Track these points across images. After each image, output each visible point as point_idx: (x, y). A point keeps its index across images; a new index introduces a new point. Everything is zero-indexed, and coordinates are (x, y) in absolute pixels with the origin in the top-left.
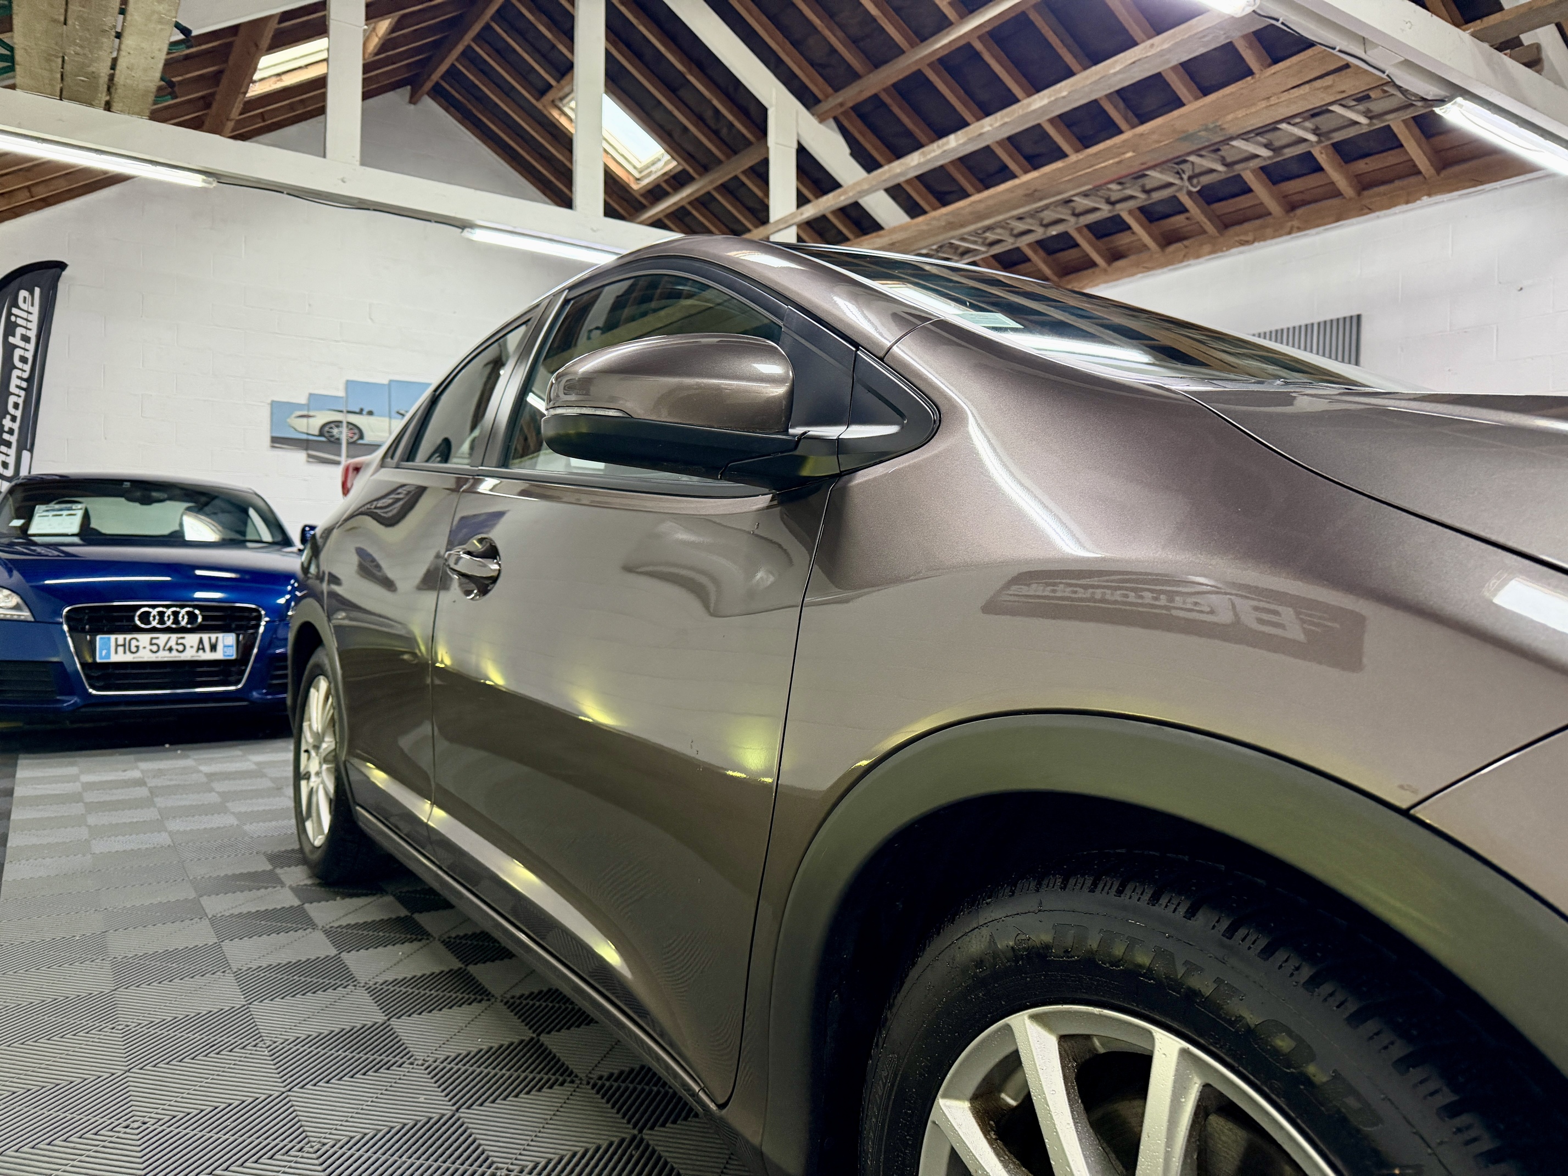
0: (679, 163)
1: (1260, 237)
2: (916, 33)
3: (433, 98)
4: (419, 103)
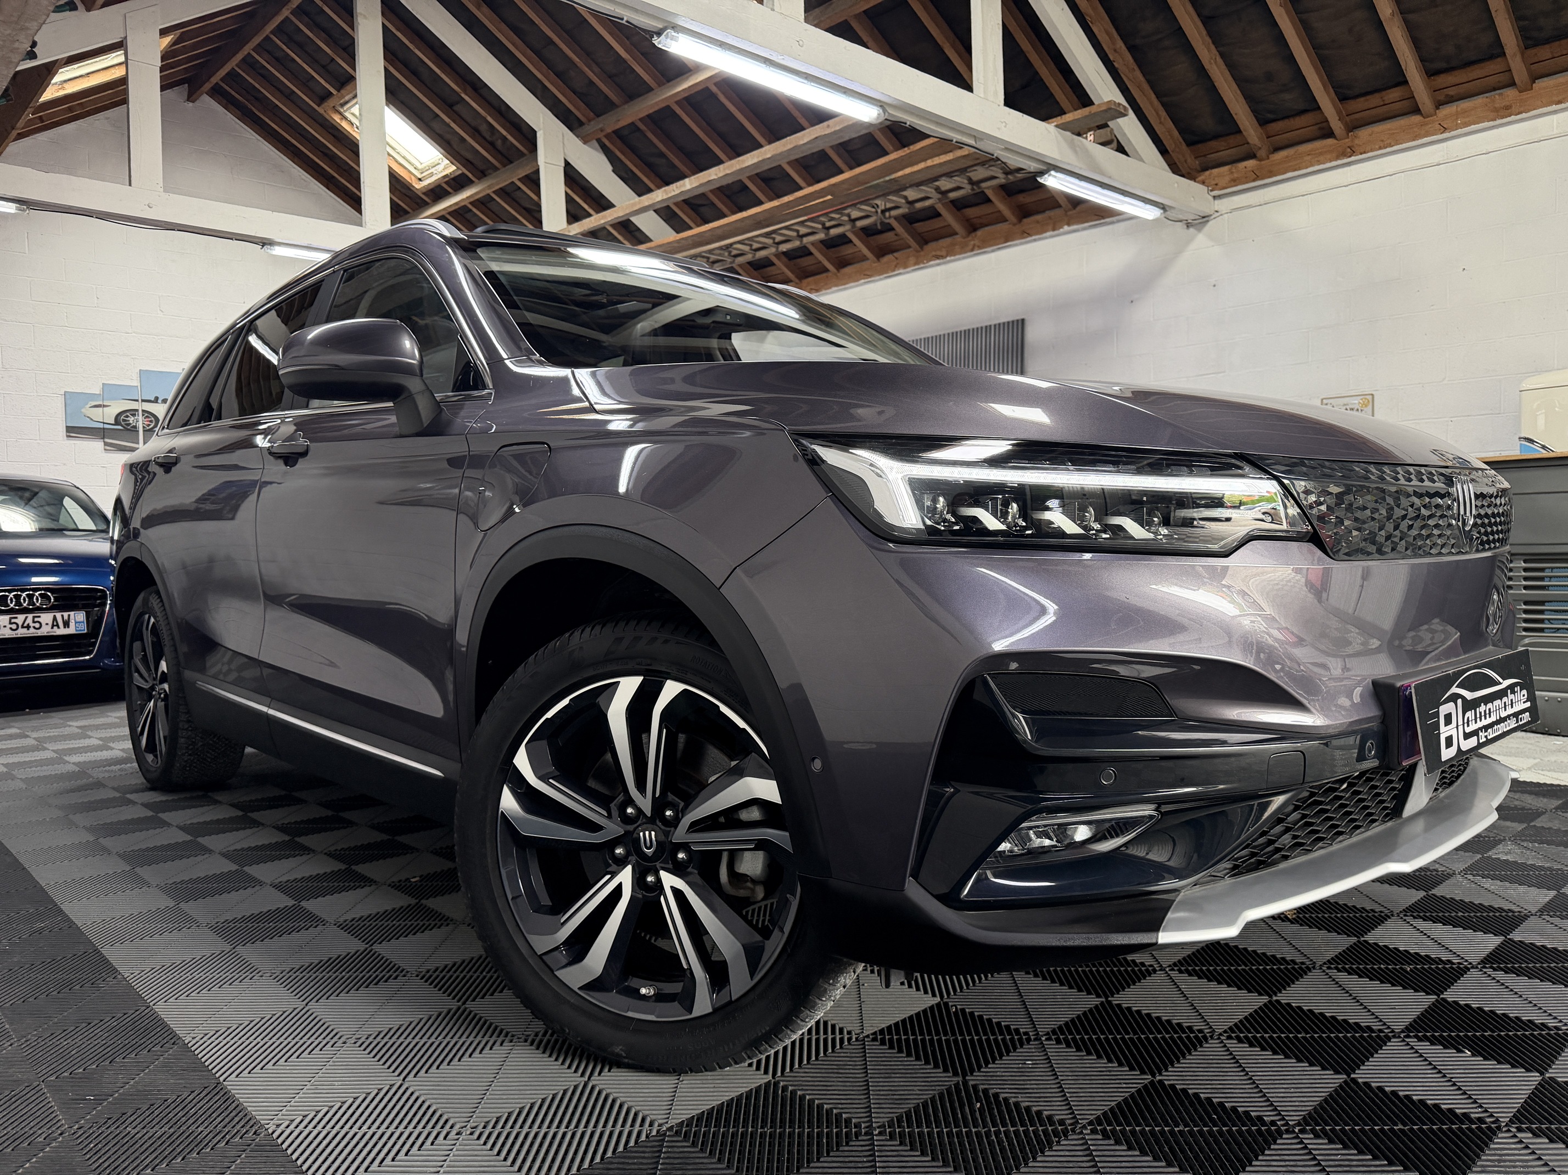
0: (458, 168)
1: (951, 253)
3: (212, 97)
4: (198, 101)
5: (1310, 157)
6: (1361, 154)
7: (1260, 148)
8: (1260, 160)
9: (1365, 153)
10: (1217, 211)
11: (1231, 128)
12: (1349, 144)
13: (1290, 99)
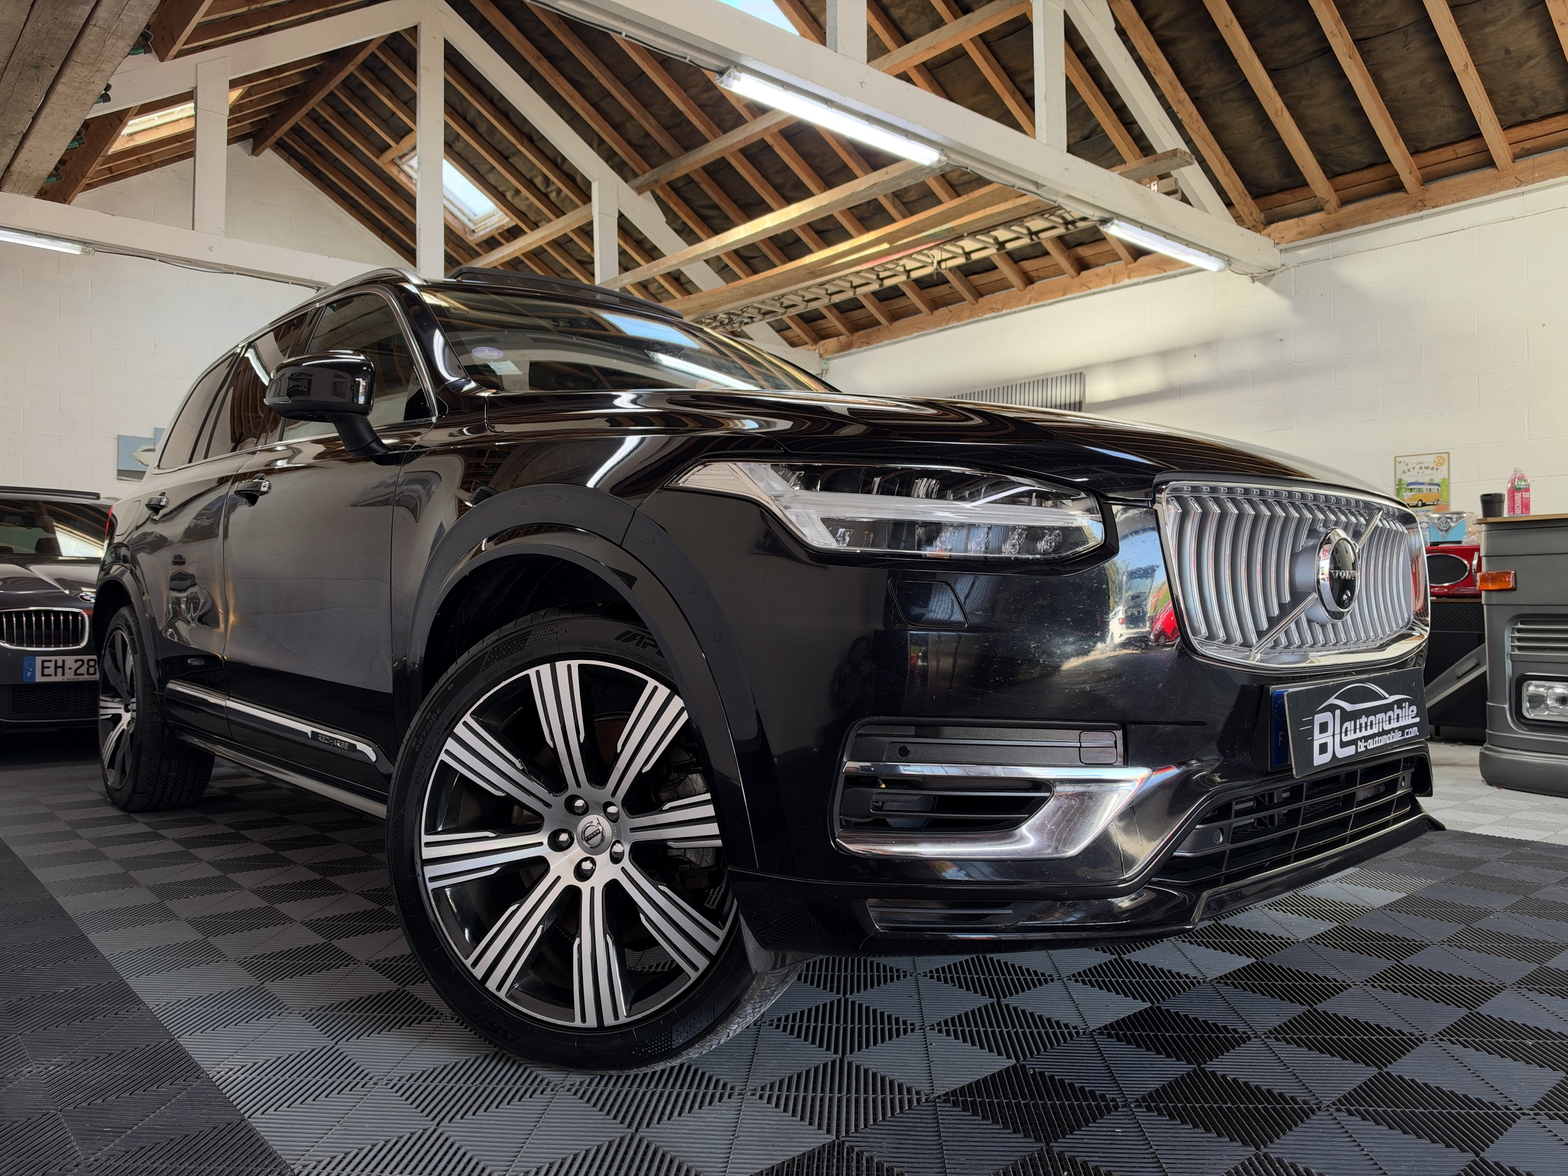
0: (511, 219)
1: (1006, 304)
2: (719, 126)
3: (275, 150)
4: (261, 155)
5: (1379, 210)
6: (1433, 208)
7: (1327, 202)
8: (1329, 213)
9: (1437, 206)
10: (1283, 265)
11: (1297, 179)
12: (1421, 198)
13: (1358, 153)
